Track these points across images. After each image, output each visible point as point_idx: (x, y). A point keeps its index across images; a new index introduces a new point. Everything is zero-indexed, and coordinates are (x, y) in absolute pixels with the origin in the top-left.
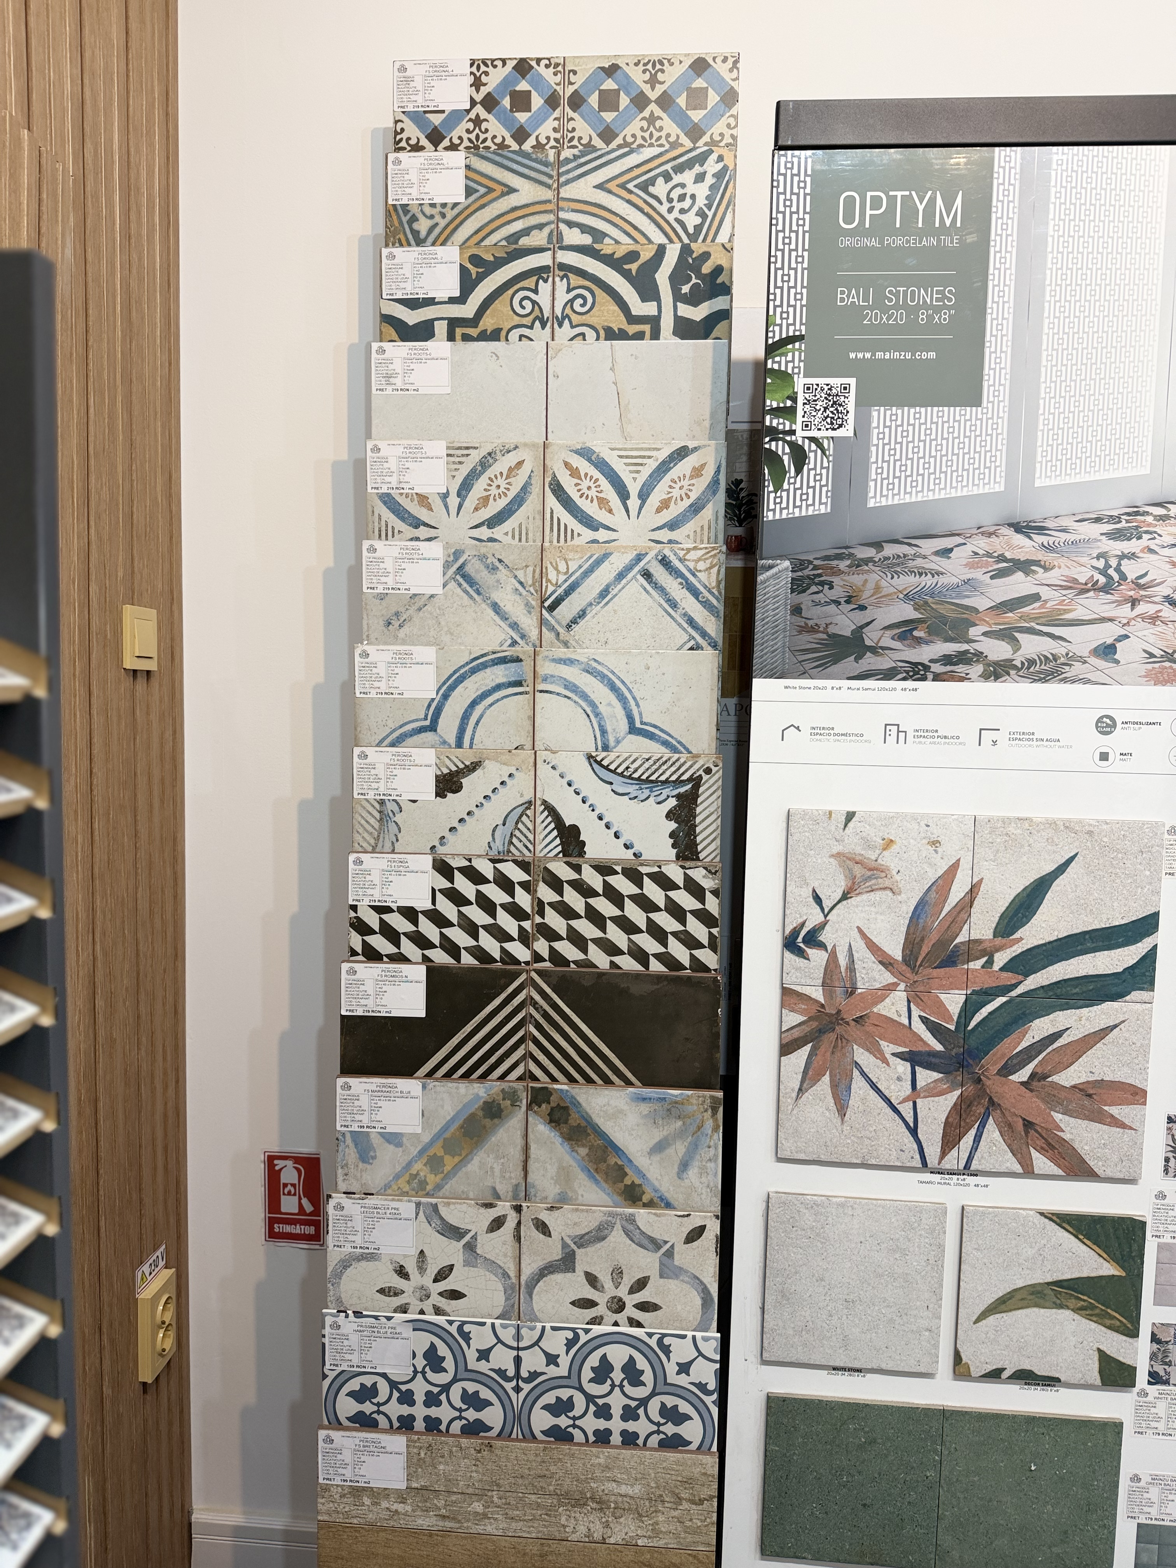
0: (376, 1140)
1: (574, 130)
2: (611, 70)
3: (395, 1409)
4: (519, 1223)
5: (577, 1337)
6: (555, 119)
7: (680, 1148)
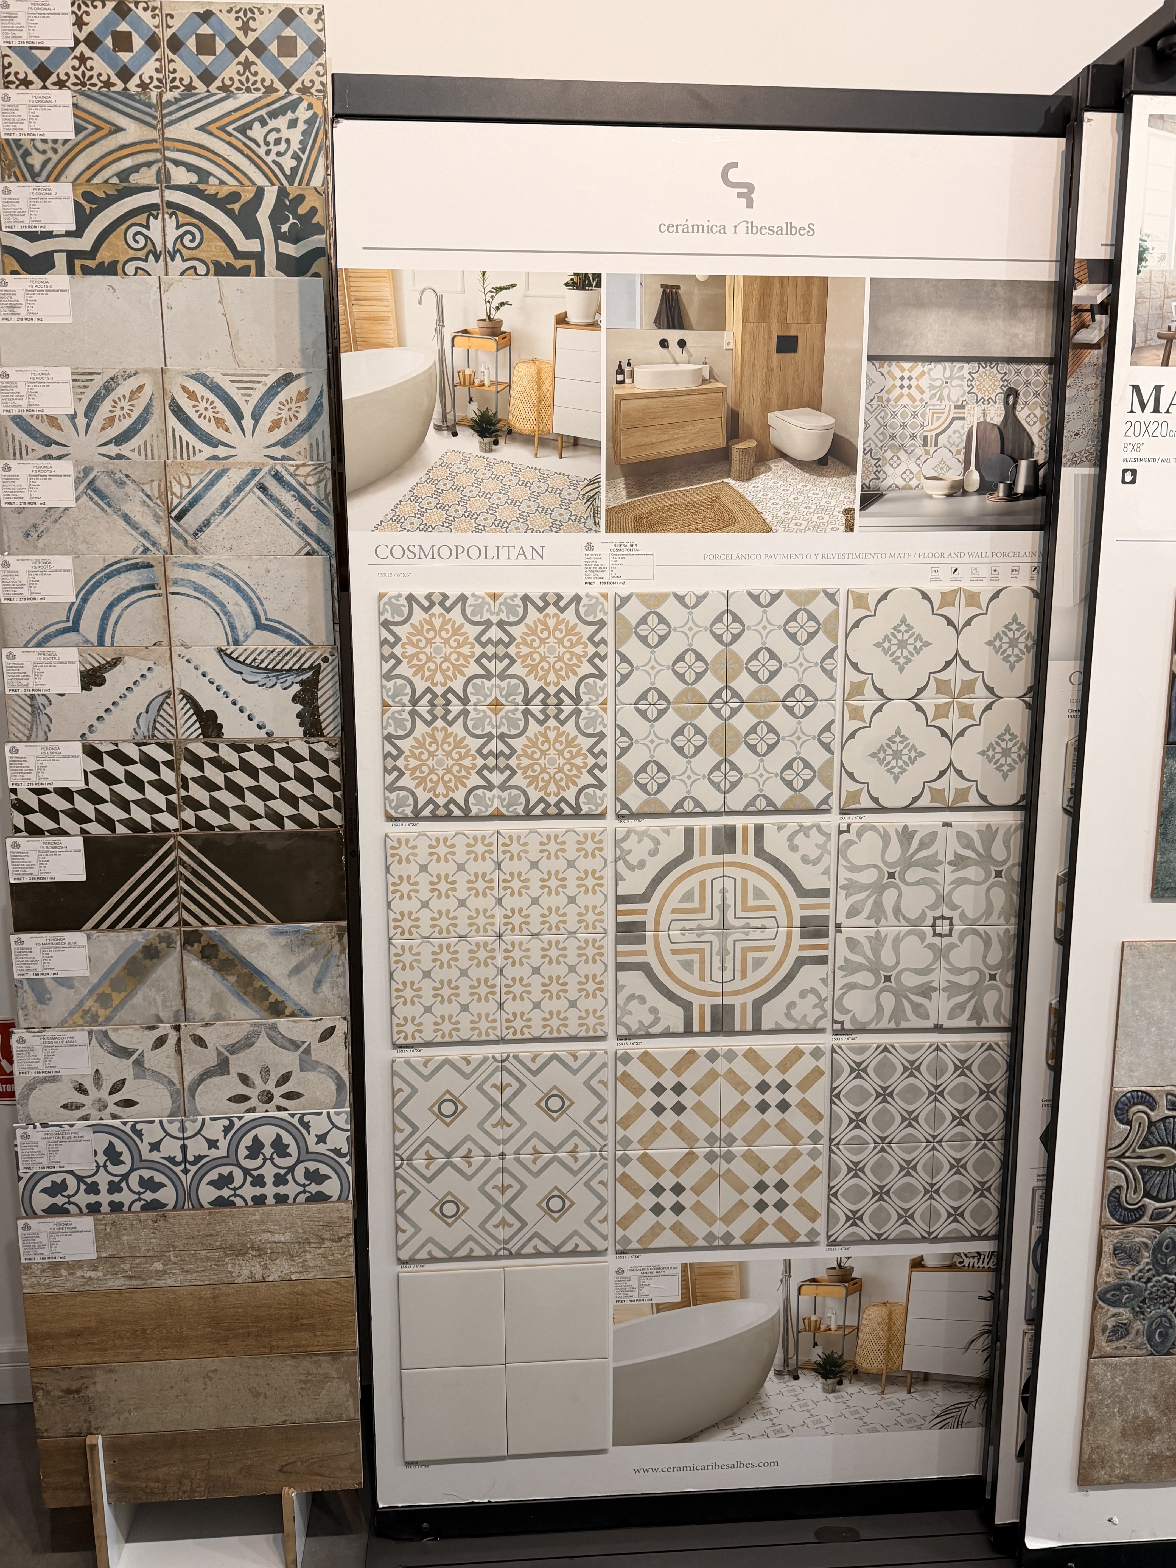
0: (50, 985)
1: (175, 71)
2: (206, 16)
3: (83, 1199)
4: (179, 1040)
5: (232, 1125)
6: (157, 60)
7: (313, 970)
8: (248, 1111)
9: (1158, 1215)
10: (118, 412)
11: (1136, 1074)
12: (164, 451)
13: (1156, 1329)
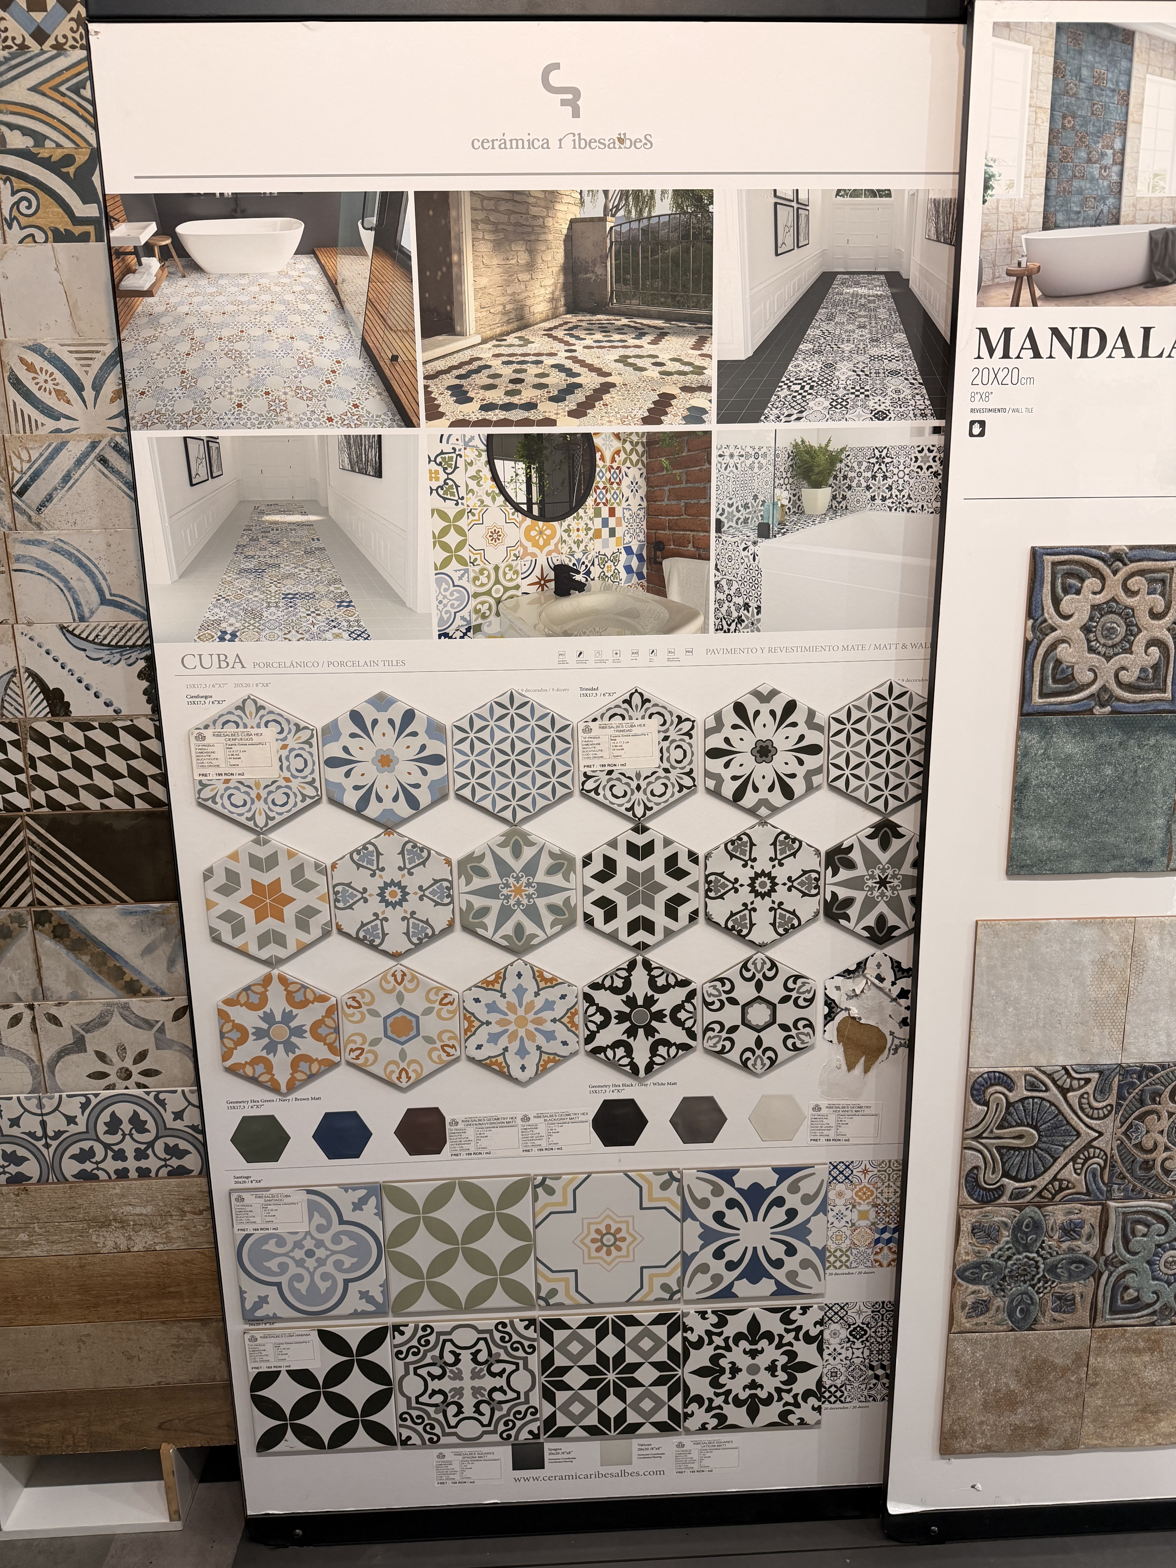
4: (34, 1018)
5: (88, 1101)
7: (164, 952)
8: (106, 1088)
9: (1017, 1195)
11: (992, 1055)
12: (6, 425)
13: (1017, 1306)
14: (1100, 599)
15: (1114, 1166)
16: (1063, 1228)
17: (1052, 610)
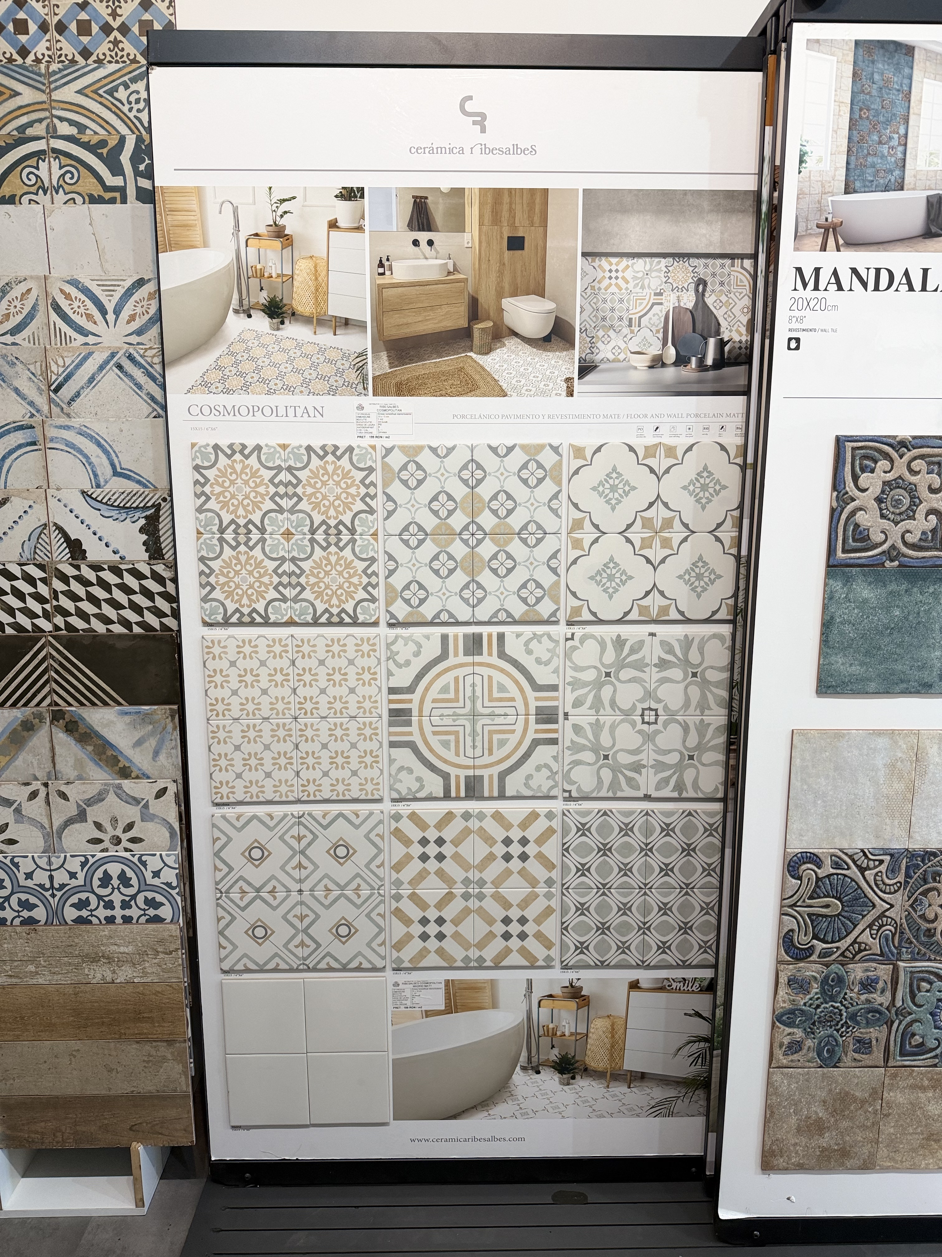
1: (61, 49)
2: (84, 6)
4: (48, 794)
5: (87, 860)
6: (47, 41)
7: (152, 742)
8: (102, 851)
9: (824, 954)
10: (12, 310)
11: (805, 838)
12: (47, 340)
13: (824, 1047)
14: (889, 477)
15: (903, 933)
16: (861, 983)
17: (852, 485)
